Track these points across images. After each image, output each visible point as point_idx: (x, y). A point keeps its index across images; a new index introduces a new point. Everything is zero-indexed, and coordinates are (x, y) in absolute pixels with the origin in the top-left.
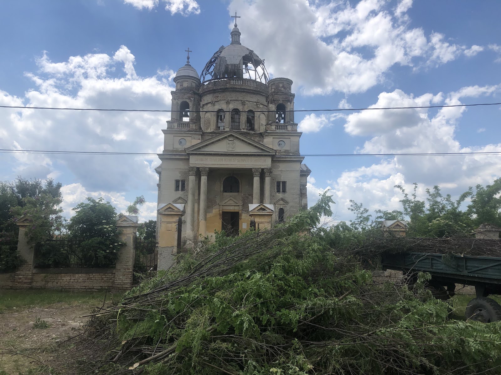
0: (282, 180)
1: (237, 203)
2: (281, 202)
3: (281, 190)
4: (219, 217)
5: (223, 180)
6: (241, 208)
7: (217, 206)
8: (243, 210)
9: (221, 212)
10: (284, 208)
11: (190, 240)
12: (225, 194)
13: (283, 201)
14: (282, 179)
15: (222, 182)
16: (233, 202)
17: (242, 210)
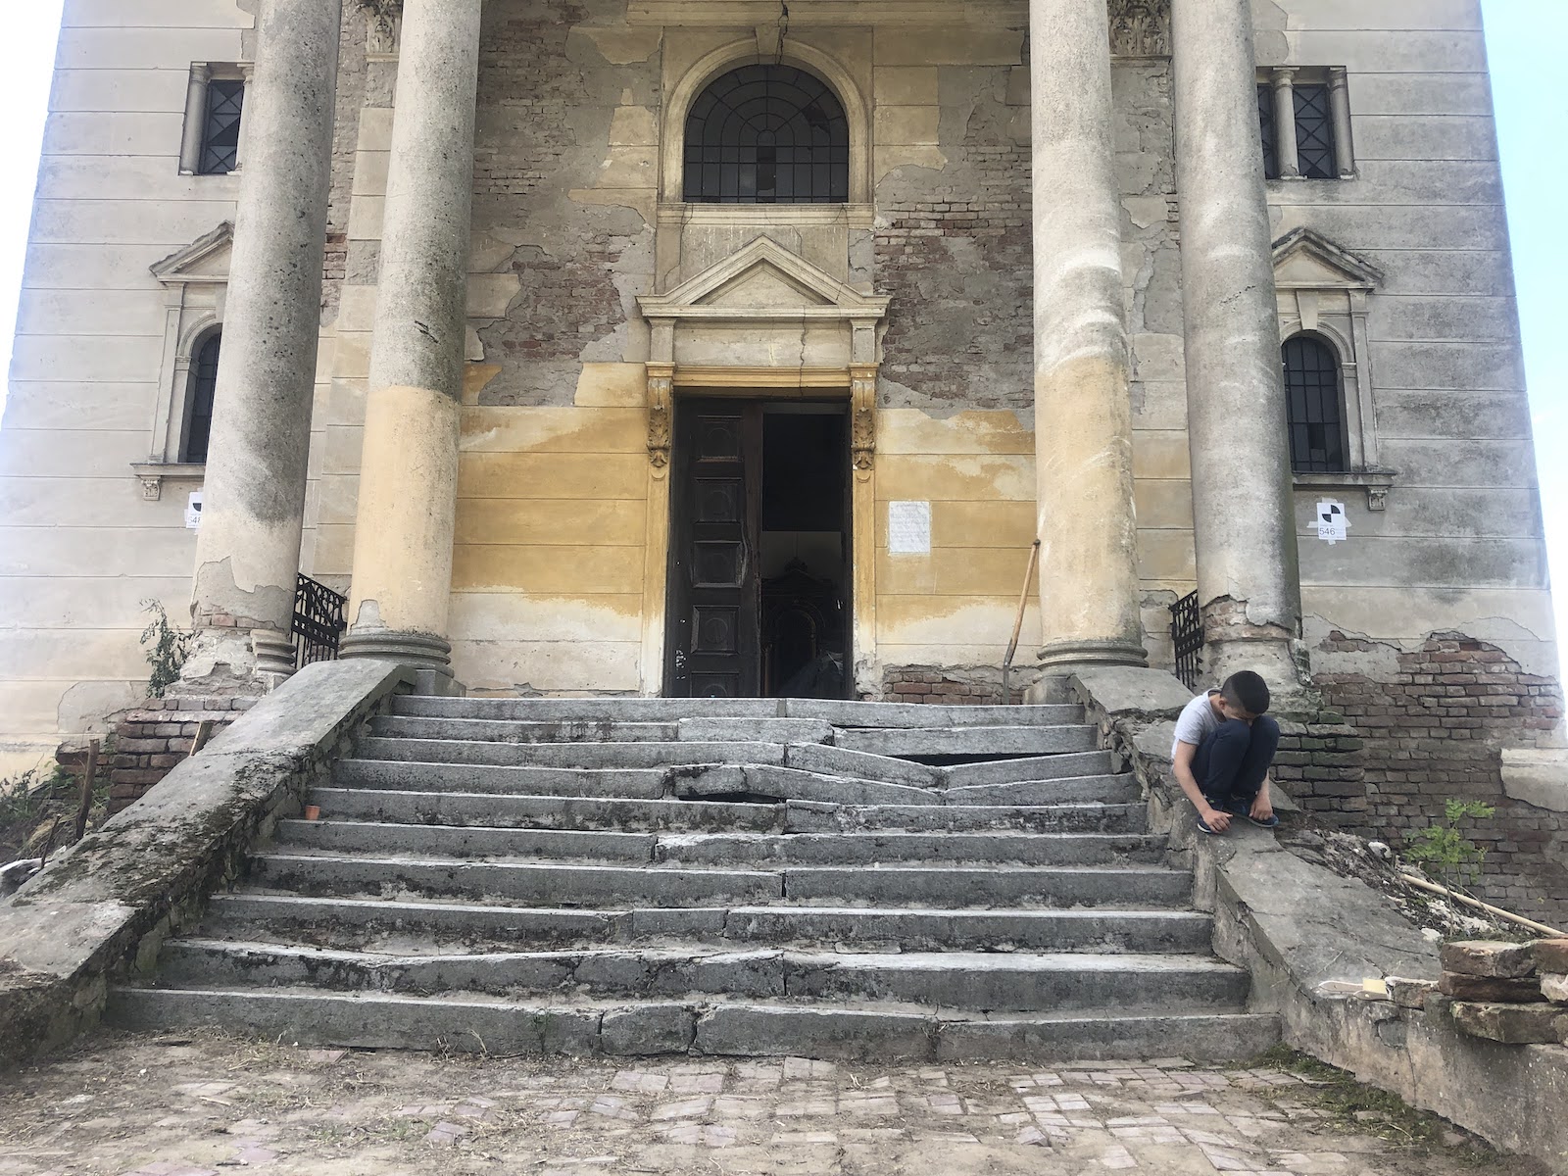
0: (1294, 59)
1: (828, 302)
2: (1305, 270)
3: (1290, 157)
4: (637, 438)
5: (686, 88)
6: (867, 346)
7: (629, 334)
8: (894, 378)
9: (663, 388)
10: (1337, 332)
11: (234, 628)
12: (705, 218)
13: (1326, 261)
14: (1298, 50)
15: (677, 112)
16: (782, 289)
17: (882, 372)
